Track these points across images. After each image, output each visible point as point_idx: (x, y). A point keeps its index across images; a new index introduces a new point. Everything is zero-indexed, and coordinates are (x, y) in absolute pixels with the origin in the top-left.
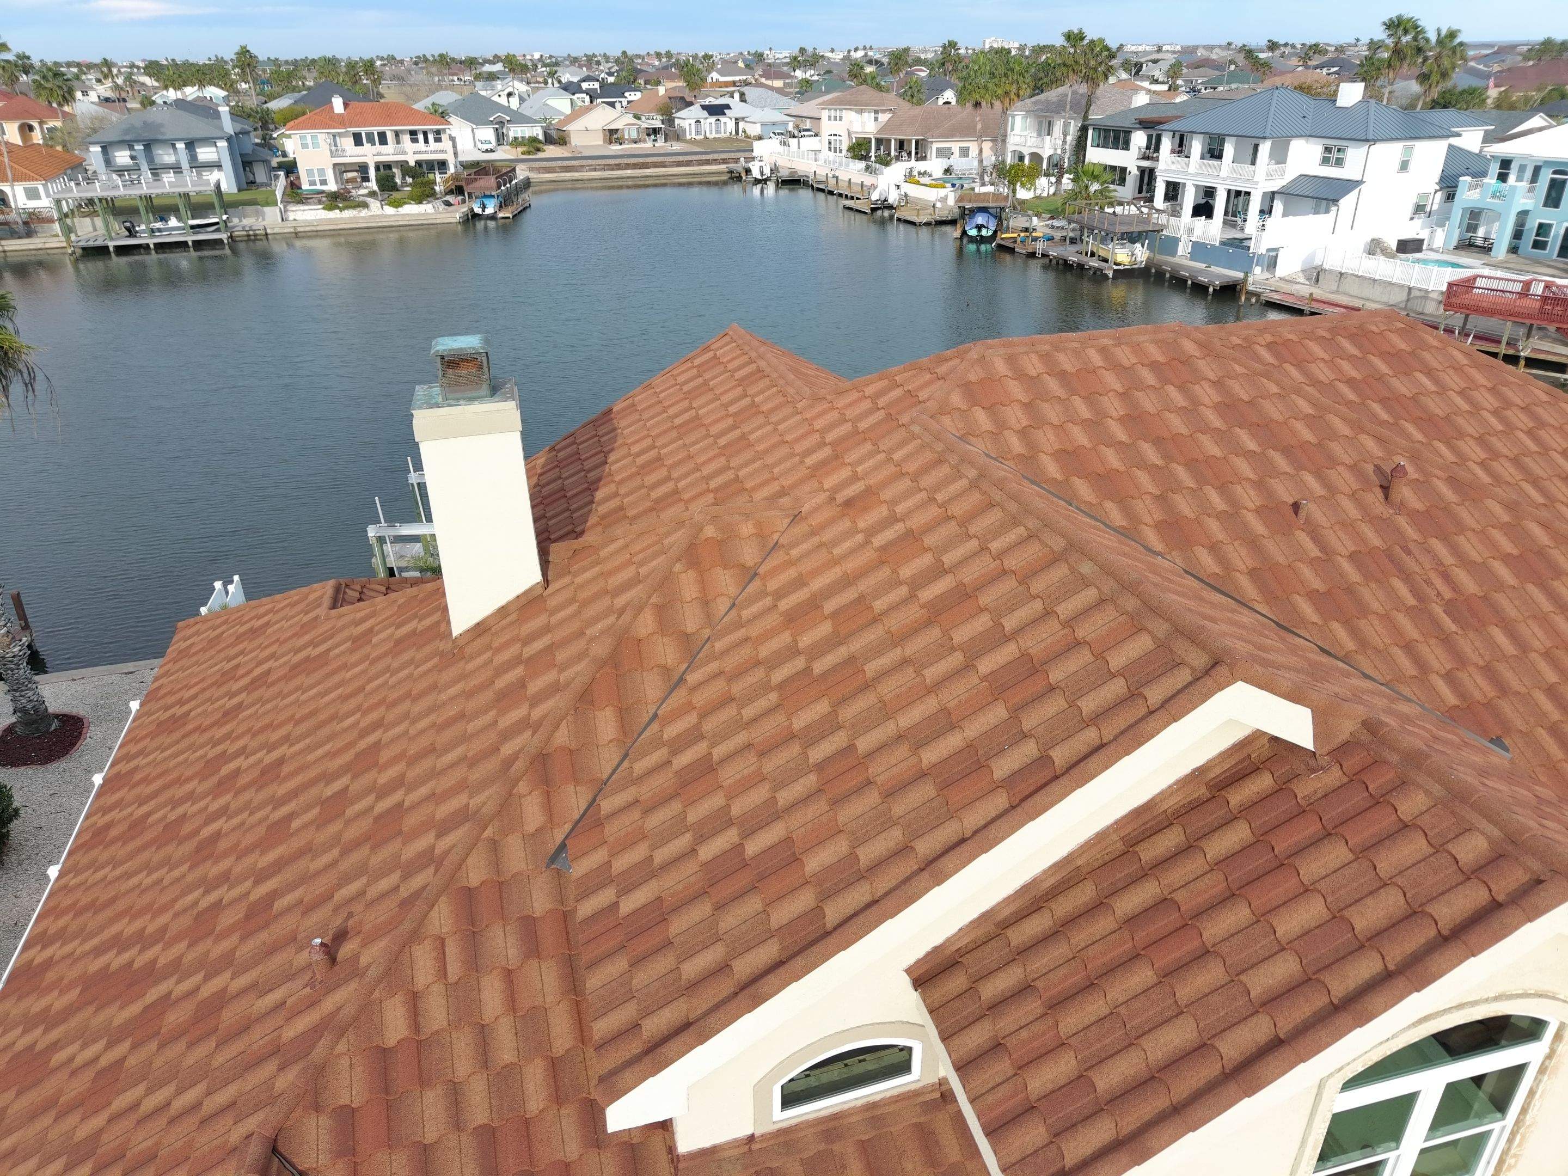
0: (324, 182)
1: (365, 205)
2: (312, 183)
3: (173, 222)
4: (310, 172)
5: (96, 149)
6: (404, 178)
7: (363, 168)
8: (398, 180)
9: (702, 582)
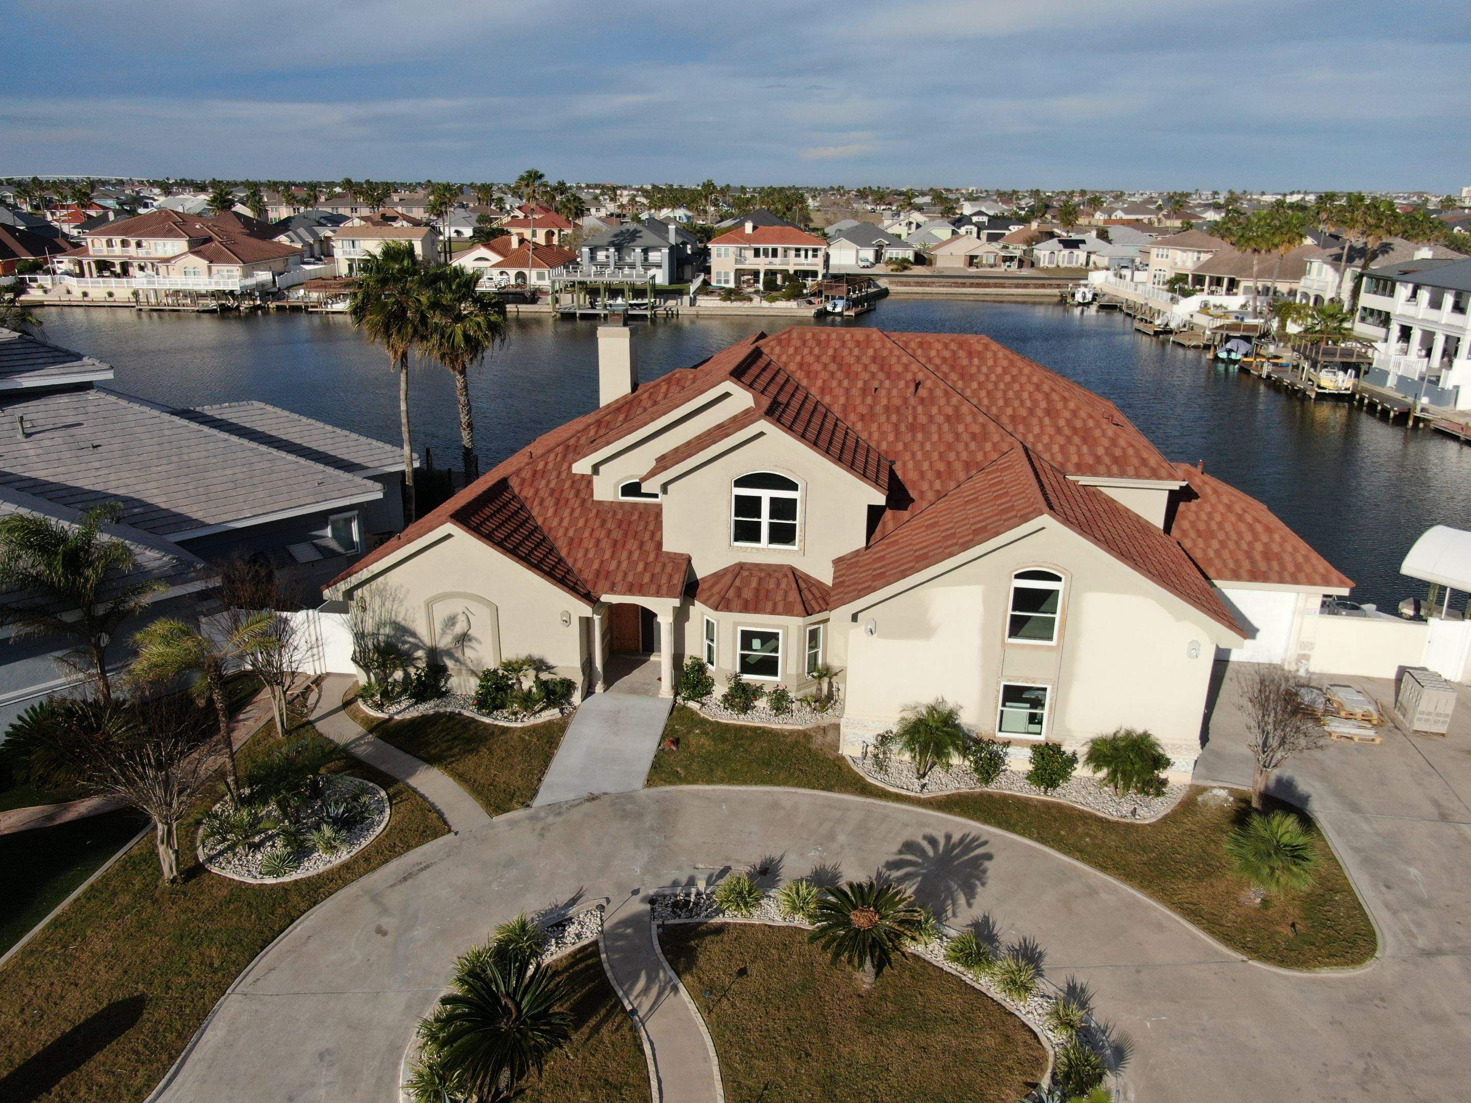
0: (727, 282)
1: (751, 300)
2: (719, 281)
3: (620, 301)
4: (719, 274)
5: (586, 250)
6: (784, 282)
7: (756, 273)
8: (779, 282)
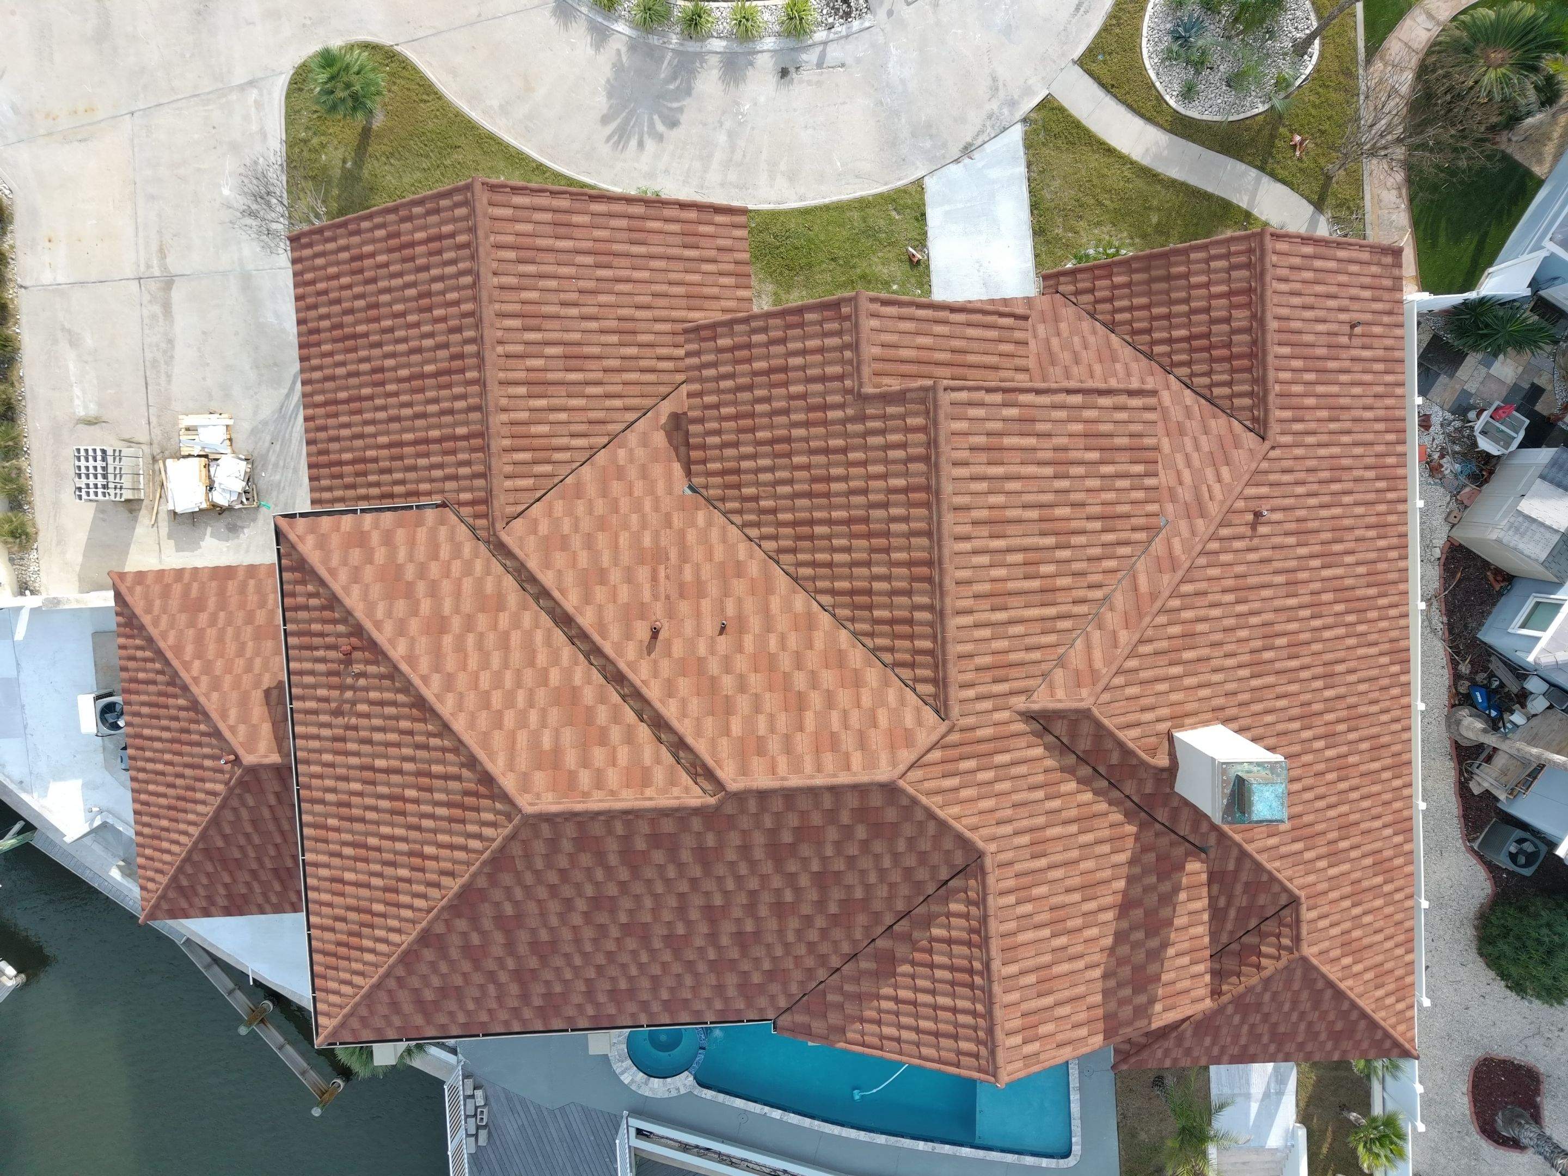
9: (1090, 660)
